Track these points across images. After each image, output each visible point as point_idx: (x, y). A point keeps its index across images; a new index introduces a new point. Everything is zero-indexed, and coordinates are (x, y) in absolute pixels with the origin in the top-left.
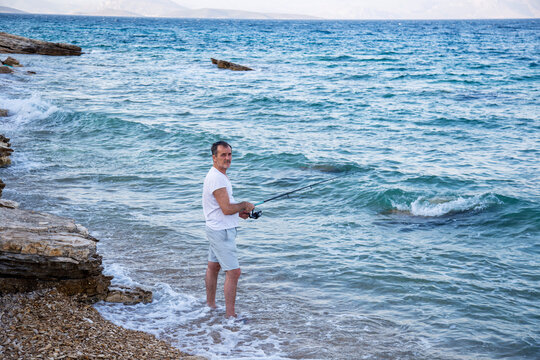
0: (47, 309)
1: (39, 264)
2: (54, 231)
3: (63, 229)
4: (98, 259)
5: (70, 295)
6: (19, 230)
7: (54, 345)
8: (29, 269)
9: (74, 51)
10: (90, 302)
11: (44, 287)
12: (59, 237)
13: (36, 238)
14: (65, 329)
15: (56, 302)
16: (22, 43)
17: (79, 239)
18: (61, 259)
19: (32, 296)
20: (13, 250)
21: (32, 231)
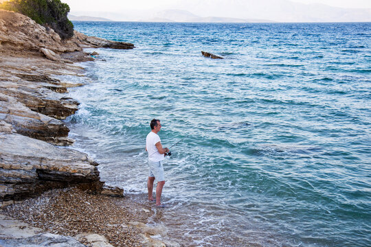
0: (70, 197)
1: (68, 176)
2: (75, 161)
3: (79, 160)
4: (97, 173)
5: (83, 190)
6: (58, 161)
7: (68, 215)
8: (64, 178)
9: (129, 47)
10: (93, 194)
11: (71, 186)
12: (77, 164)
13: (66, 164)
14: (75, 207)
15: (74, 193)
16: (103, 42)
17: (86, 165)
18: (77, 174)
19: (65, 190)
20: (55, 169)
21: (64, 161)
